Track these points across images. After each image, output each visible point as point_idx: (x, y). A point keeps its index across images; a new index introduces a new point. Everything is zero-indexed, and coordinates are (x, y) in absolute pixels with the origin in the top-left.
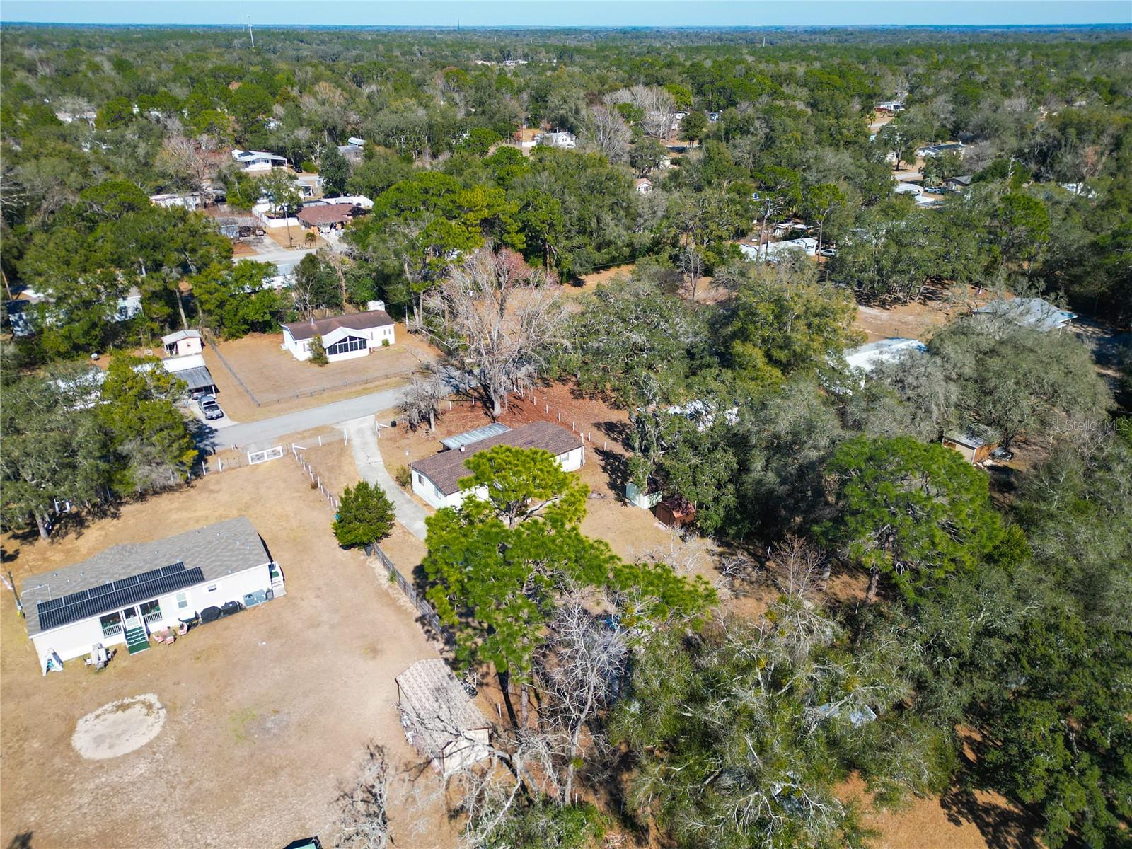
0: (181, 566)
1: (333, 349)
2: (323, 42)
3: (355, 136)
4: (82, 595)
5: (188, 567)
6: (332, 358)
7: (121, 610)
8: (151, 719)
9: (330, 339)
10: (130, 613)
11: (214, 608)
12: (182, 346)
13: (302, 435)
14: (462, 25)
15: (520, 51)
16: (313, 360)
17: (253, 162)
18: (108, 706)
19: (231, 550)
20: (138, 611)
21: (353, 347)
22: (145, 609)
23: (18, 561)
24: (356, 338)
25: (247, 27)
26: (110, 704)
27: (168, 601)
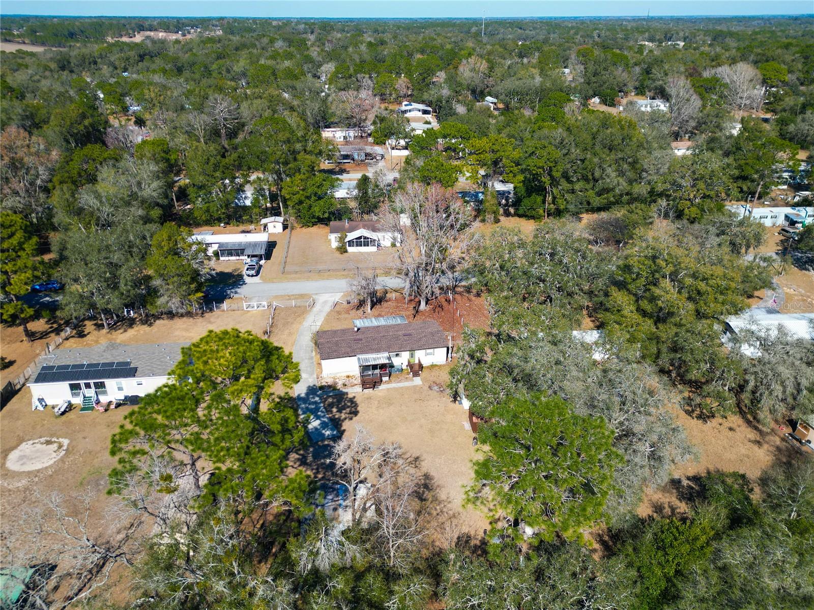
0: (128, 364)
1: (351, 243)
2: (535, 28)
3: (491, 96)
4: (67, 367)
5: (132, 366)
6: (350, 249)
7: (82, 382)
8: (54, 454)
9: (351, 236)
10: (88, 386)
11: (137, 396)
12: (270, 226)
13: (289, 297)
14: (651, 15)
15: (681, 34)
16: (339, 249)
17: (410, 111)
18: (43, 440)
19: (162, 362)
20: (92, 385)
21: (366, 244)
22: (96, 385)
23: (85, 339)
24: (368, 238)
25: (481, 19)
26: (45, 438)
27: (111, 384)
